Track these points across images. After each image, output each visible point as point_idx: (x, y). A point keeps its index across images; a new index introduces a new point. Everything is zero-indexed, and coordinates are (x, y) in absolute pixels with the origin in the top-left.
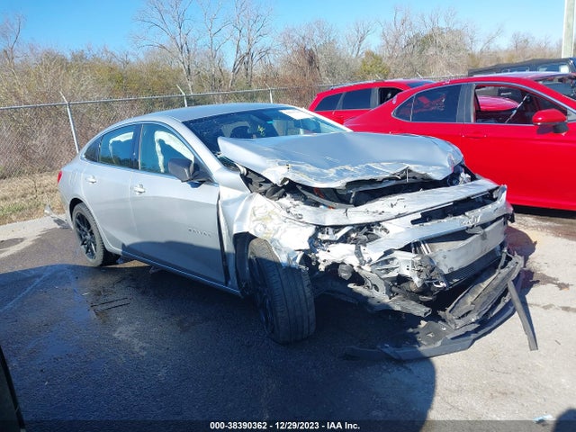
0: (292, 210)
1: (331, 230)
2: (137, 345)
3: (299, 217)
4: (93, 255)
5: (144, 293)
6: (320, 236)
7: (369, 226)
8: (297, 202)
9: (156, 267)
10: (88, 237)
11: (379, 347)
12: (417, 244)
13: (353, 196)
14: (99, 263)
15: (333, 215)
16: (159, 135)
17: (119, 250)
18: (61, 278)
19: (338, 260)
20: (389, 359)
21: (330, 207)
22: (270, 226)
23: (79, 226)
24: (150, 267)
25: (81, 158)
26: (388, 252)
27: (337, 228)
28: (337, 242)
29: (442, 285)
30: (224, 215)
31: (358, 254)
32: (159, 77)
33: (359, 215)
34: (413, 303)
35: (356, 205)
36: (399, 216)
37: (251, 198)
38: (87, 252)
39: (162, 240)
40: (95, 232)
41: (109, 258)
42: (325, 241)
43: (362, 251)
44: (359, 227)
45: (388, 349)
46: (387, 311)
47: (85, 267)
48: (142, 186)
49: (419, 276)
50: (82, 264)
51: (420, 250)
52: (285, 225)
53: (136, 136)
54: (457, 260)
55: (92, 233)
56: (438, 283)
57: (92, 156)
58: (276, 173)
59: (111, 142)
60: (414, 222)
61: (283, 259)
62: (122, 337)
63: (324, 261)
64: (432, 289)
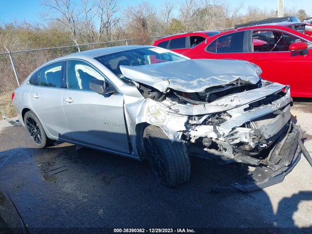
0: (172, 107)
1: (196, 118)
2: (80, 195)
3: (177, 112)
4: (39, 141)
5: (75, 162)
6: (190, 122)
7: (219, 113)
8: (174, 102)
9: (79, 146)
10: (35, 131)
11: (232, 185)
12: (248, 123)
13: (208, 96)
14: (44, 146)
15: (197, 109)
16: (78, 67)
17: (57, 138)
18: (21, 156)
19: (203, 135)
20: (239, 191)
21: (194, 104)
22: (159, 117)
23: (28, 125)
24: (75, 146)
25: (27, 84)
26: (233, 129)
27: (200, 116)
28: (200, 124)
29: (265, 145)
30: (128, 113)
31: (216, 131)
32: (58, 37)
33: (213, 107)
34: (249, 157)
35: (209, 101)
36: (237, 107)
37: (145, 101)
38: (35, 139)
39: (86, 129)
40: (40, 128)
41: (50, 142)
42: (193, 125)
43: (217, 129)
44: (213, 115)
45: (238, 186)
46: (233, 163)
47: (34, 149)
48: (70, 98)
49: (253, 142)
50: (33, 147)
51: (250, 126)
52: (168, 117)
53: (63, 69)
54: (272, 130)
55: (38, 128)
56: (262, 145)
57: (34, 82)
58: (162, 85)
59: (46, 73)
60: (245, 110)
61: (171, 137)
62: (69, 191)
63: (194, 137)
64: (259, 148)
